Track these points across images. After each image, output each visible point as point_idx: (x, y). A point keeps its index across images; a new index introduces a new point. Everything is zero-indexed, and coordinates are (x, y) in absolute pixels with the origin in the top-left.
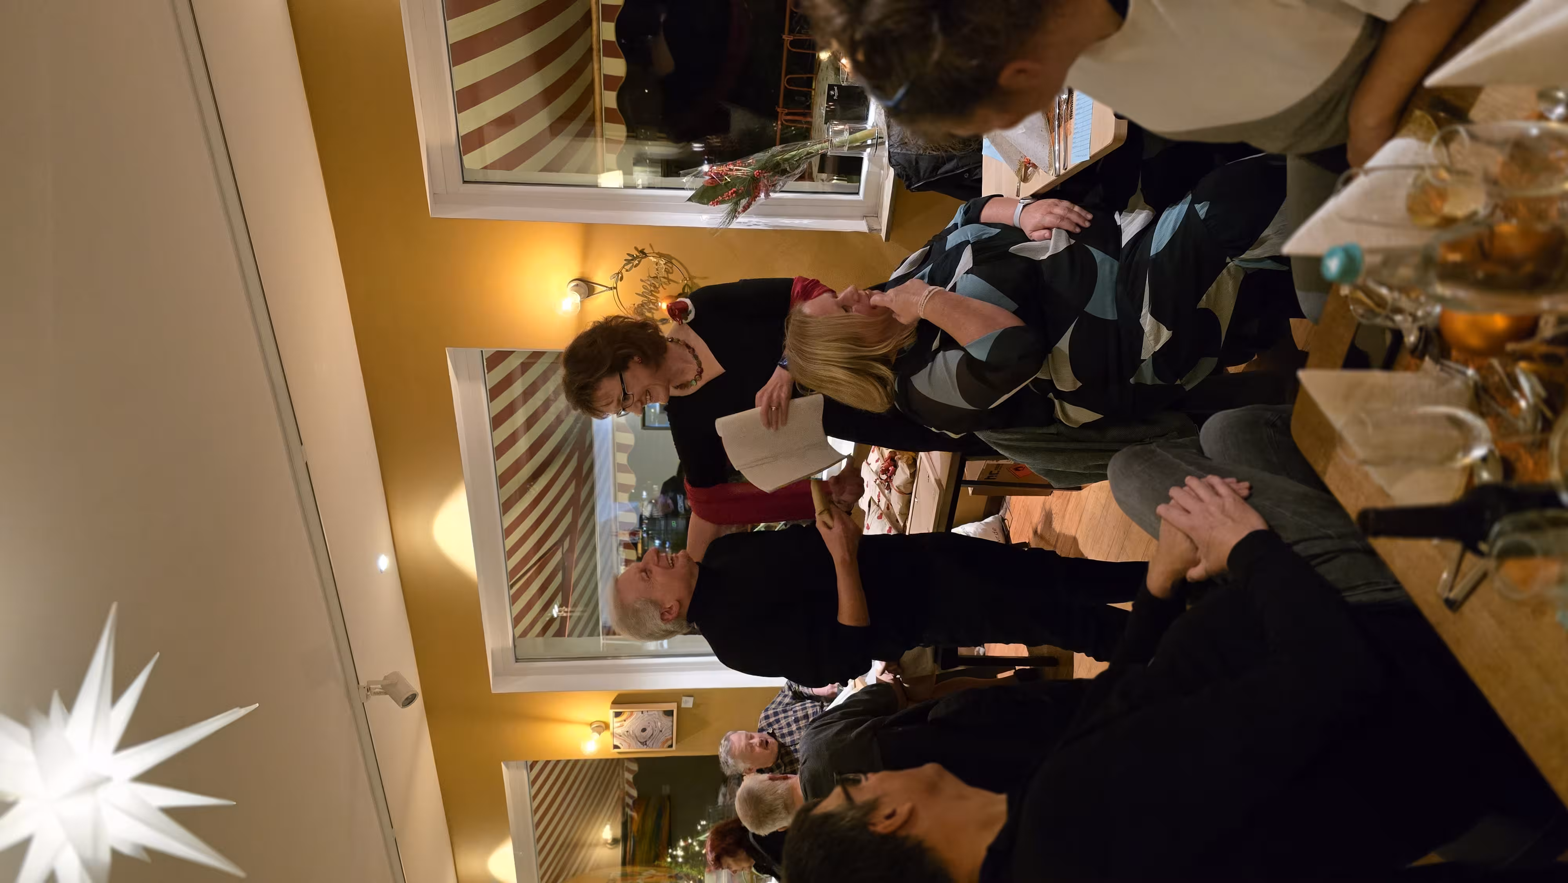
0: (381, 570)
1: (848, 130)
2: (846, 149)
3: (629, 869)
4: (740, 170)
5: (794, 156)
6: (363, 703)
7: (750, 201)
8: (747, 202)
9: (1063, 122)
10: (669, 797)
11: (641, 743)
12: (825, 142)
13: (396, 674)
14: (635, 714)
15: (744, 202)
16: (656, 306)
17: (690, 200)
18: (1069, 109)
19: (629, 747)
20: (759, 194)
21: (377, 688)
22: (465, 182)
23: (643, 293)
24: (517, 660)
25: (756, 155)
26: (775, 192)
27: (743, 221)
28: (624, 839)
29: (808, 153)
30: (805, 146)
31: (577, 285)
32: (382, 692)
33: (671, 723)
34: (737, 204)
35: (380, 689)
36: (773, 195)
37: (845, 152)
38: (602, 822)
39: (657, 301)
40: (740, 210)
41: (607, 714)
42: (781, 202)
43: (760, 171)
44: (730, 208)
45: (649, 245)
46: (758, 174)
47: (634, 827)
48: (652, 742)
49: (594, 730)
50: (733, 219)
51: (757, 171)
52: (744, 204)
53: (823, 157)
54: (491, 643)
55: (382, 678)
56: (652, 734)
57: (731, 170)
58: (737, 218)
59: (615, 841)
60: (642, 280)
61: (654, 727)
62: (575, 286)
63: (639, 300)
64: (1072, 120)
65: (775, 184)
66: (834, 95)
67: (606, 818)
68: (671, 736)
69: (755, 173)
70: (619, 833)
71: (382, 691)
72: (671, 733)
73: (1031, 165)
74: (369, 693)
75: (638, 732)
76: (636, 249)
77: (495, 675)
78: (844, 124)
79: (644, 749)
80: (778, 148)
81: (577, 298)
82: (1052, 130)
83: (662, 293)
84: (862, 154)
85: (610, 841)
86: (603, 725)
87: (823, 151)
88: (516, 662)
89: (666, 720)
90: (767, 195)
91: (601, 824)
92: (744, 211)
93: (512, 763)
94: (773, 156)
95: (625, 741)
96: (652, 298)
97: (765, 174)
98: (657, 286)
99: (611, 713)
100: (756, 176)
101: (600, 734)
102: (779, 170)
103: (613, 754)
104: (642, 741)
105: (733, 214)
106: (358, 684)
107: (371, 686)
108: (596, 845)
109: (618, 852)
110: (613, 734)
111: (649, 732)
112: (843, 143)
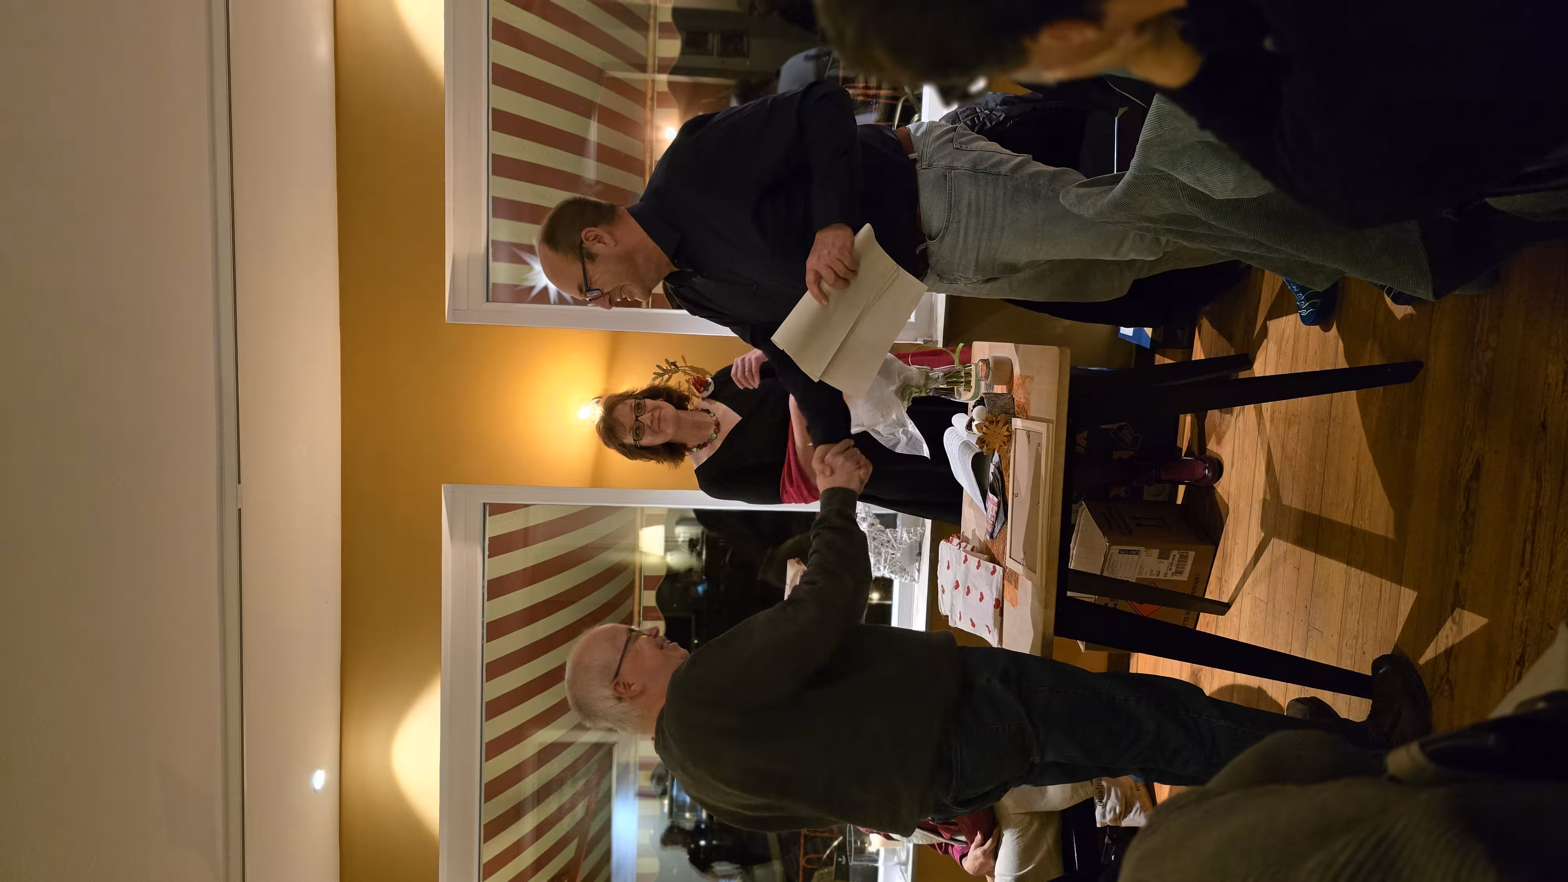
0: (314, 788)
22: (488, 300)
45: (681, 357)
76: (667, 361)
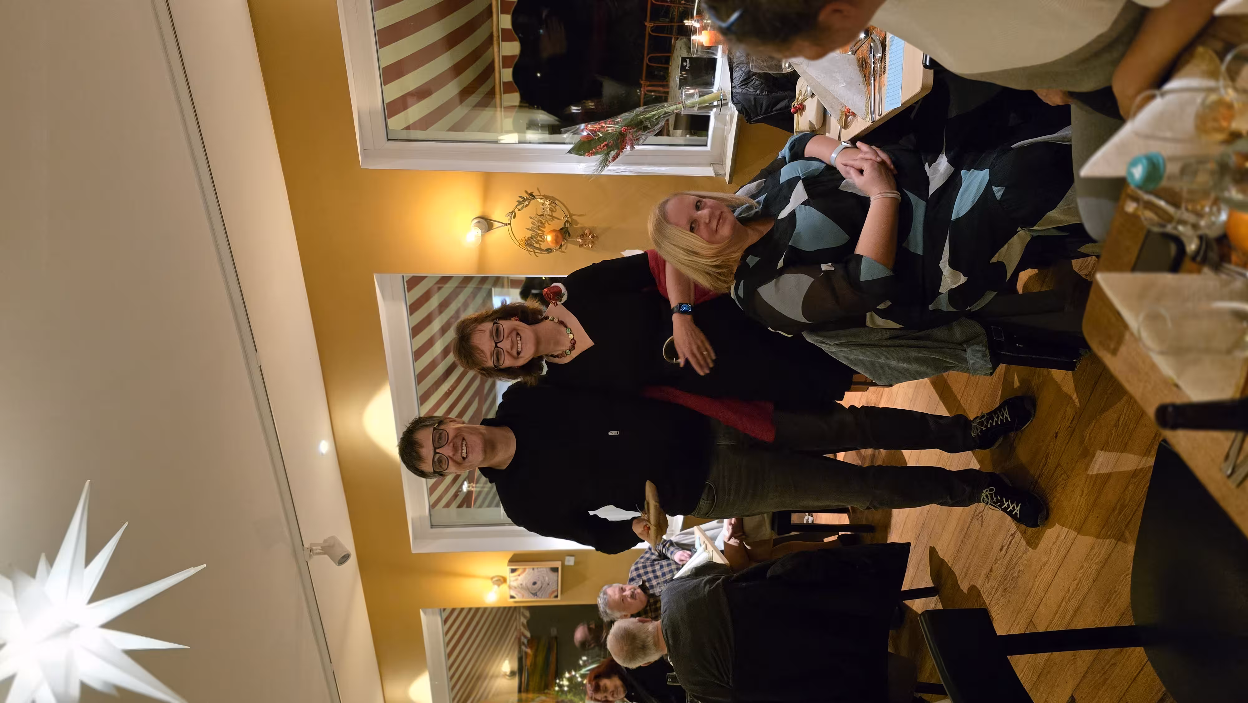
0: (322, 453)
1: (698, 94)
2: (696, 109)
3: (524, 695)
4: (611, 127)
5: (654, 115)
6: (307, 562)
7: (619, 152)
8: (616, 153)
9: (878, 77)
10: (556, 638)
11: (532, 594)
12: (679, 104)
13: (333, 537)
14: (527, 571)
15: (613, 153)
16: (543, 239)
17: (570, 152)
18: (883, 66)
19: (523, 596)
20: (625, 146)
21: (317, 549)
22: (389, 140)
23: (531, 228)
24: (432, 526)
25: (623, 115)
26: (639, 145)
27: (612, 169)
28: (520, 671)
29: (666, 113)
30: (663, 107)
31: (479, 222)
32: (322, 553)
33: (555, 578)
34: (607, 154)
35: (320, 549)
36: (637, 148)
37: (695, 111)
38: (502, 656)
39: (543, 234)
40: (610, 159)
41: (504, 569)
42: (643, 153)
43: (626, 128)
44: (602, 158)
45: (536, 189)
46: (624, 130)
47: (528, 662)
48: (542, 593)
49: (494, 583)
50: (605, 167)
51: (624, 128)
52: (613, 154)
53: (678, 115)
54: (411, 514)
55: (321, 541)
56: (542, 587)
57: (602, 127)
58: (608, 166)
59: (513, 674)
60: (531, 218)
61: (543, 581)
62: (476, 222)
63: (529, 234)
64: (885, 74)
65: (639, 138)
66: (686, 66)
67: (507, 653)
68: (556, 588)
69: (622, 129)
70: (516, 666)
71: (321, 551)
72: (556, 586)
73: (851, 114)
74: (311, 553)
75: (530, 585)
76: (526, 192)
77: (415, 538)
78: (695, 89)
79: (535, 599)
80: (641, 109)
81: (478, 232)
82: (868, 84)
83: (548, 228)
84: (710, 113)
85: (508, 673)
86: (501, 579)
87: (677, 111)
88: (432, 528)
89: (553, 575)
90: (632, 147)
91: (501, 659)
92: (613, 160)
93: (429, 610)
94: (637, 115)
95: (519, 592)
96: (539, 232)
97: (631, 131)
98: (544, 222)
99: (508, 569)
100: (623, 132)
101: (499, 586)
102: (641, 126)
103: (510, 603)
104: (534, 592)
105: (605, 163)
106: (303, 546)
107: (313, 548)
108: (497, 676)
109: (515, 682)
110: (510, 587)
111: (539, 584)
112: (694, 104)
